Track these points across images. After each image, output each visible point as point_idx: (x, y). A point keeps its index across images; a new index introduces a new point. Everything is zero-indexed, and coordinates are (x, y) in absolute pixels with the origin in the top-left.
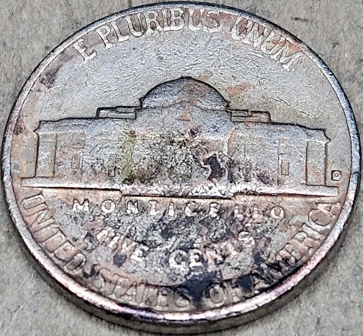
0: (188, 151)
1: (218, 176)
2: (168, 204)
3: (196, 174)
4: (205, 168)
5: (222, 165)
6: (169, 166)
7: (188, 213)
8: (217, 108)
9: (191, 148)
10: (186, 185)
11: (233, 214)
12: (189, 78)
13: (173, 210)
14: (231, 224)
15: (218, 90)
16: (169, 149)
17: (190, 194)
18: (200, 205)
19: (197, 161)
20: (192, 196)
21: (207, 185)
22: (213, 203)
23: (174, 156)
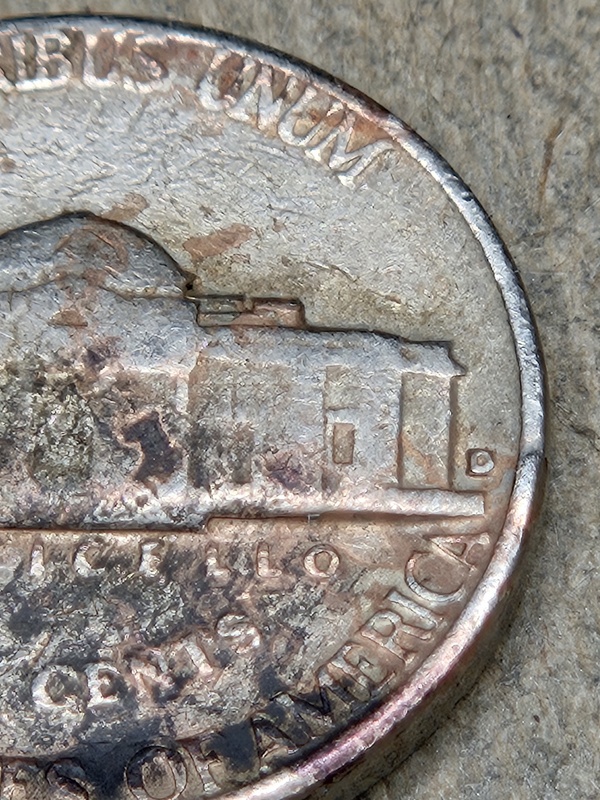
0: (83, 406)
1: (161, 469)
2: (30, 547)
3: (103, 465)
4: (127, 452)
5: (173, 442)
6: (30, 447)
7: (83, 566)
8: (162, 290)
9: (89, 398)
10: (78, 495)
11: (203, 569)
12: (84, 215)
13: (41, 560)
14: (197, 596)
15: (162, 244)
16: (30, 400)
17: (87, 519)
18: (113, 548)
19: (105, 431)
20: (93, 525)
21: (133, 494)
22: (147, 541)
23: (43, 421)
